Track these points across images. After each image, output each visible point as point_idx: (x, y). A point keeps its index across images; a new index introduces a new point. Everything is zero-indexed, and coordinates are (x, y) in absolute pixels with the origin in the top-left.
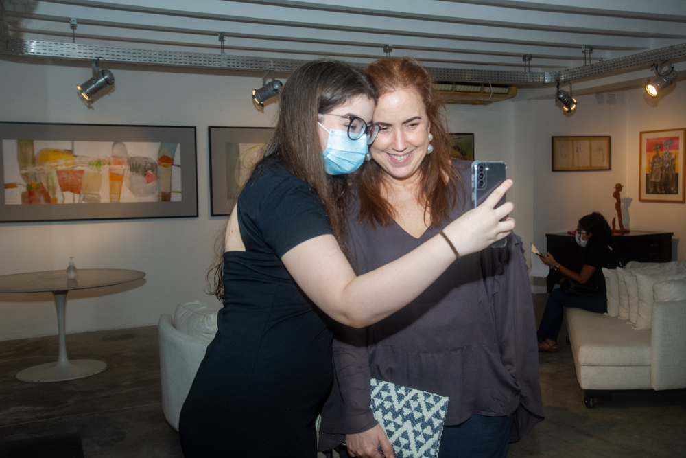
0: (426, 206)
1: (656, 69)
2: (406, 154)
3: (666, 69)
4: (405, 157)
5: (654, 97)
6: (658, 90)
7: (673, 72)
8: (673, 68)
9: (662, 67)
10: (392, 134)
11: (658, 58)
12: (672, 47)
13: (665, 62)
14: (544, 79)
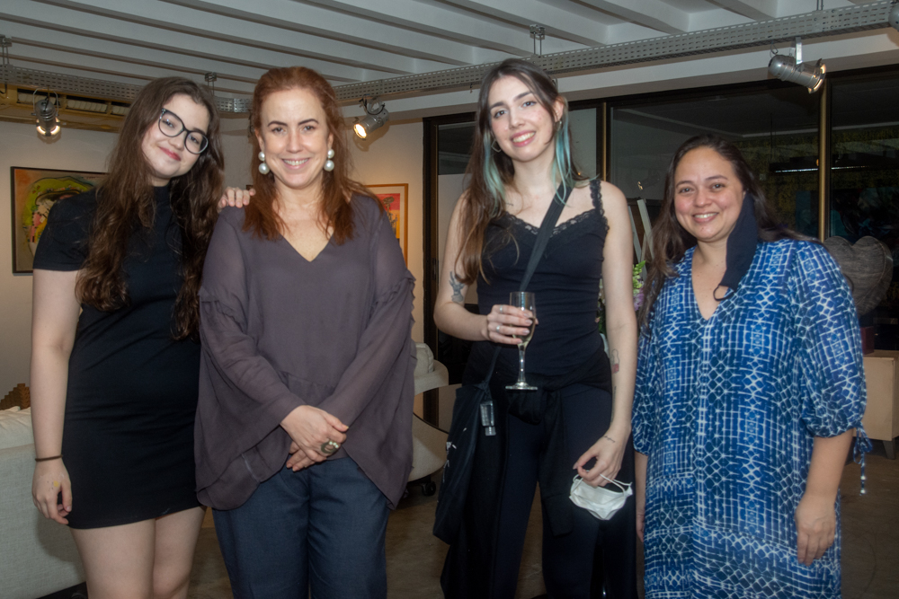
0: (328, 225)
1: (366, 105)
2: (302, 159)
3: (376, 106)
4: (301, 162)
5: (364, 139)
6: (367, 131)
7: (384, 111)
8: (384, 106)
9: (372, 104)
10: (287, 136)
11: (367, 93)
12: (381, 80)
13: (375, 98)
14: (233, 107)
